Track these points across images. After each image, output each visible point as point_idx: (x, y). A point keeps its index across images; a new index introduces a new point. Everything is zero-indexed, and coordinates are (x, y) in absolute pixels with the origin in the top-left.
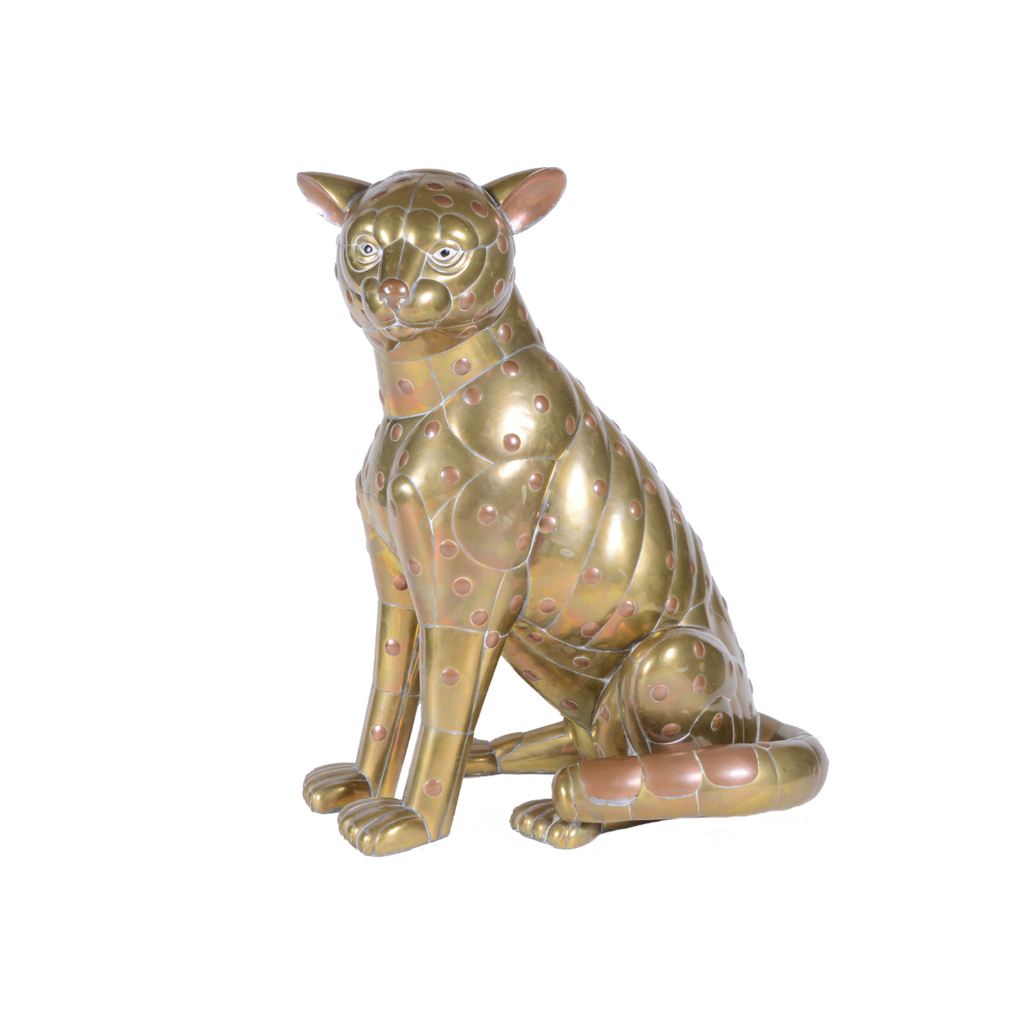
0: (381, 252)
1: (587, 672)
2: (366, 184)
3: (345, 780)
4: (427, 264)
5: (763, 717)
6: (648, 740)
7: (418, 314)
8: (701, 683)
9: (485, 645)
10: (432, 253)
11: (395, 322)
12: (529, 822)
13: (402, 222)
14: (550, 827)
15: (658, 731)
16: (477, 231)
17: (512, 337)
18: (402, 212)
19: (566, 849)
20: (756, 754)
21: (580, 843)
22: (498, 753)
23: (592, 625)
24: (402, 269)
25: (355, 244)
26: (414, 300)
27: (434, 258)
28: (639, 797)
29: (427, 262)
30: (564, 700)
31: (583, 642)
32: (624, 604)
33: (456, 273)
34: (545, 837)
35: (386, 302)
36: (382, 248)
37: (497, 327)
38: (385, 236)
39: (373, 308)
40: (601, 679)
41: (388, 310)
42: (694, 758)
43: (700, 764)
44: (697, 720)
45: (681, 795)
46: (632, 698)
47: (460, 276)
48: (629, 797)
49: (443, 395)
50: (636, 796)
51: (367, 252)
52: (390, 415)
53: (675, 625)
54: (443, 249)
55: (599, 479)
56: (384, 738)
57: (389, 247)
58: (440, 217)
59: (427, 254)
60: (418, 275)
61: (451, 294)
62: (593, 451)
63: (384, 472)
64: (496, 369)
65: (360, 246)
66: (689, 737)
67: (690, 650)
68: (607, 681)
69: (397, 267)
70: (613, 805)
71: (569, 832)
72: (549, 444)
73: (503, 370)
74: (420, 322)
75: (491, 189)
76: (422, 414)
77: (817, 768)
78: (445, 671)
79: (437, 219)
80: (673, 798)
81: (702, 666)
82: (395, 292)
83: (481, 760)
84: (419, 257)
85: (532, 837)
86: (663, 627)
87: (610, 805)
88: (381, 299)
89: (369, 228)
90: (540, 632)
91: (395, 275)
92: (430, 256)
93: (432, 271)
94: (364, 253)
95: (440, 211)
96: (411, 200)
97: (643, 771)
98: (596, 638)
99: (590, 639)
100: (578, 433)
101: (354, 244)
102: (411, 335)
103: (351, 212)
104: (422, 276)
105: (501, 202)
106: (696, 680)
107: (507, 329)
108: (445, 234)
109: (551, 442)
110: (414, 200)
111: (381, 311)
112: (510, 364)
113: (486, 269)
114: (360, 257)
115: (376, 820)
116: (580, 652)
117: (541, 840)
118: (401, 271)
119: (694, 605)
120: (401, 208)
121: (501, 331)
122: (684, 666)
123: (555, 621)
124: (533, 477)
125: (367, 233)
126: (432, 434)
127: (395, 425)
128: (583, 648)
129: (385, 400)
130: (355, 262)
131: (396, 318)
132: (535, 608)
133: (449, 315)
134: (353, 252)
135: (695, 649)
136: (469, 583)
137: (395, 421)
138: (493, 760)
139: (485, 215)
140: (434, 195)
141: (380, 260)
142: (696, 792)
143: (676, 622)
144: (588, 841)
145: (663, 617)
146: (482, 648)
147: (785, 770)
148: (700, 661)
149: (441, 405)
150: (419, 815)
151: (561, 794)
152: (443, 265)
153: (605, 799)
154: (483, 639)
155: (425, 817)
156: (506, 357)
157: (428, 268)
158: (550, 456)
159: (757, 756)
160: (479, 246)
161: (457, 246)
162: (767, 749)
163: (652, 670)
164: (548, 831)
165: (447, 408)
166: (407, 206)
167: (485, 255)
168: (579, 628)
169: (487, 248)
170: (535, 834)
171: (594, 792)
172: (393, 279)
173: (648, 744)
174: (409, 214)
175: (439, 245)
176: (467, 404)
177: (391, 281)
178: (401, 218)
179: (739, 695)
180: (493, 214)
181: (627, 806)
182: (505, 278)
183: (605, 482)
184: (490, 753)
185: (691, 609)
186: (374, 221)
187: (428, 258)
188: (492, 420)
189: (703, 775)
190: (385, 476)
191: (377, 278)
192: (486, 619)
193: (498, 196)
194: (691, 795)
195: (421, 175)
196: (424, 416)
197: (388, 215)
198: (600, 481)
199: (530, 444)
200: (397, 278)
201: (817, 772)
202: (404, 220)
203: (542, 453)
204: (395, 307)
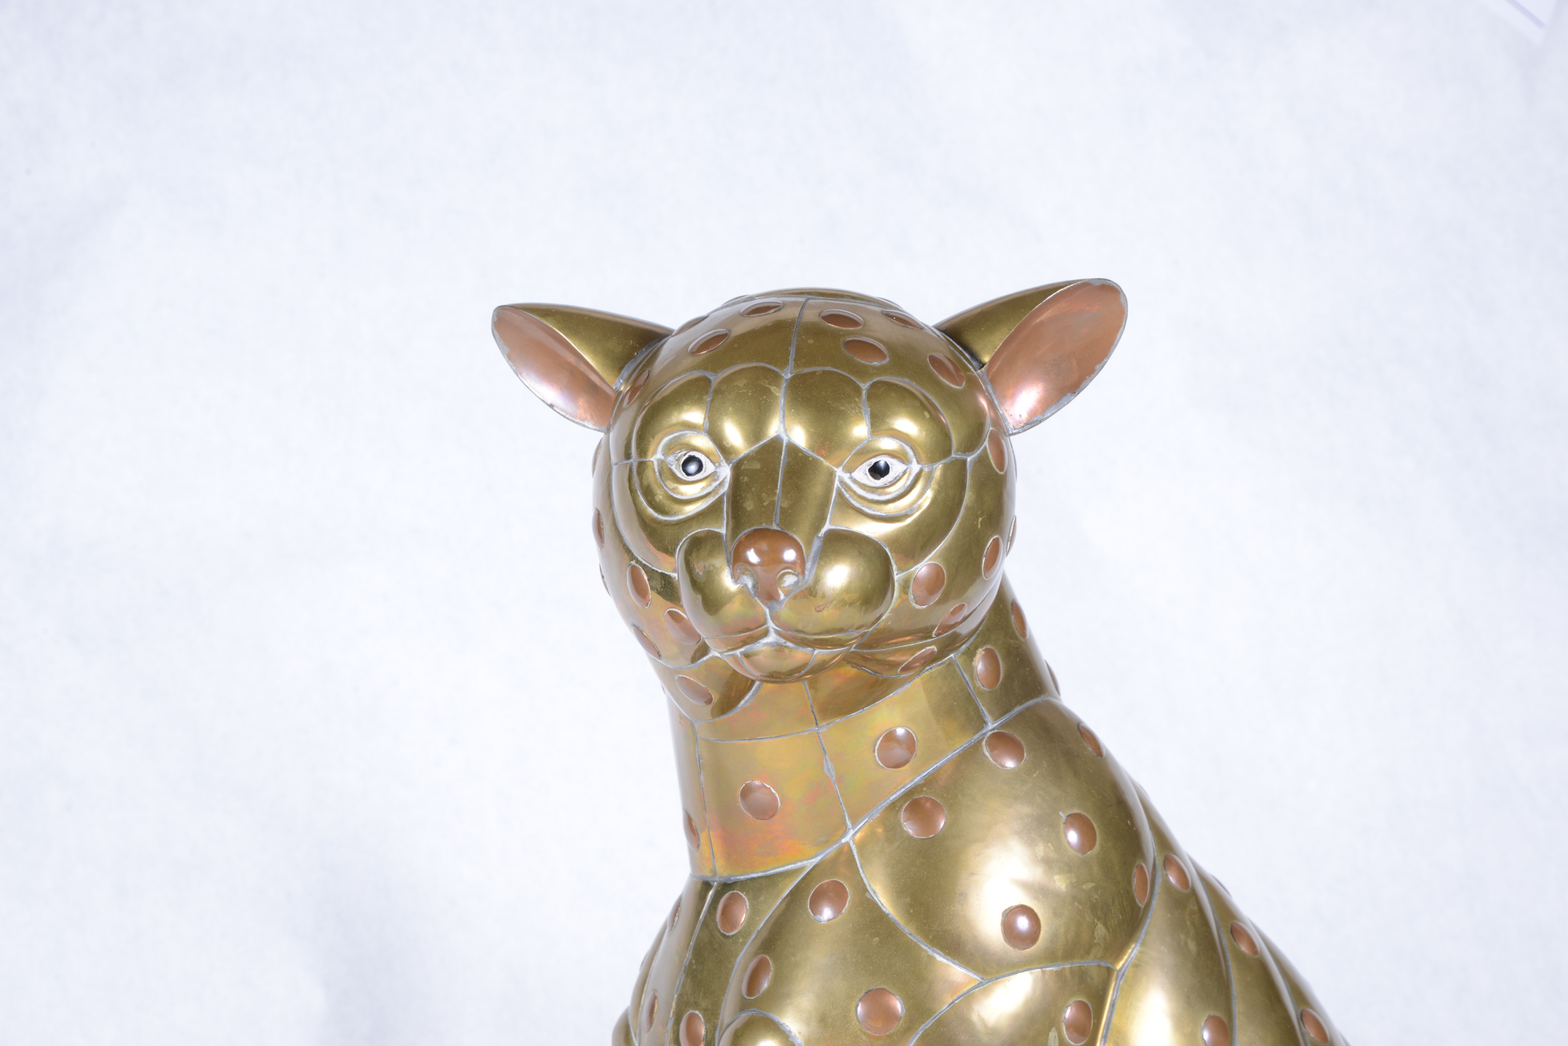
0: (726, 472)
2: (658, 330)
4: (840, 495)
7: (825, 612)
10: (850, 470)
11: (766, 634)
13: (776, 398)
16: (946, 418)
17: (1000, 680)
18: (776, 378)
24: (785, 505)
25: (659, 455)
26: (817, 580)
27: (855, 481)
29: (838, 488)
33: (906, 516)
35: (750, 584)
36: (728, 461)
37: (970, 654)
38: (734, 434)
39: (710, 600)
41: (754, 606)
47: (914, 520)
49: (850, 818)
51: (688, 474)
52: (714, 872)
54: (874, 461)
55: (1212, 1013)
57: (747, 458)
58: (865, 386)
59: (839, 472)
60: (821, 520)
61: (894, 567)
62: (1192, 946)
63: (705, 1011)
64: (971, 754)
65: (671, 459)
69: (773, 503)
72: (1101, 930)
73: (987, 754)
74: (828, 632)
75: (957, 331)
76: (799, 864)
79: (858, 390)
82: (773, 560)
84: (821, 478)
88: (735, 578)
89: (695, 415)
91: (770, 521)
92: (846, 477)
93: (851, 511)
94: (681, 474)
95: (863, 372)
96: (792, 350)
100: (1155, 903)
101: (655, 457)
102: (805, 665)
103: (634, 390)
104: (830, 523)
105: (986, 359)
107: (990, 656)
108: (877, 423)
109: (1105, 924)
110: (798, 350)
111: (733, 610)
112: (1002, 741)
113: (967, 508)
114: (671, 485)
118: (783, 511)
120: (772, 367)
121: (979, 665)
124: (1068, 1013)
125: (690, 427)
126: (827, 913)
127: (727, 895)
129: (703, 836)
130: (660, 497)
131: (771, 624)
133: (888, 618)
134: (652, 476)
137: (726, 886)
139: (960, 385)
140: (842, 340)
141: (726, 487)
149: (844, 841)
152: (875, 497)
156: (991, 726)
157: (844, 504)
158: (1102, 958)
160: (953, 455)
161: (905, 454)
165: (861, 847)
166: (783, 364)
167: (965, 476)
169: (969, 459)
172: (768, 530)
174: (793, 379)
175: (866, 451)
176: (911, 838)
177: (758, 535)
178: (773, 388)
180: (973, 384)
182: (1001, 532)
183: (1225, 1019)
186: (708, 398)
187: (842, 482)
188: (973, 874)
190: (708, 1021)
191: (723, 531)
193: (977, 347)
195: (801, 299)
196: (801, 869)
197: (741, 383)
198: (1213, 1017)
199: (1062, 930)
200: (775, 527)
202: (780, 394)
203: (1088, 953)
204: (770, 597)
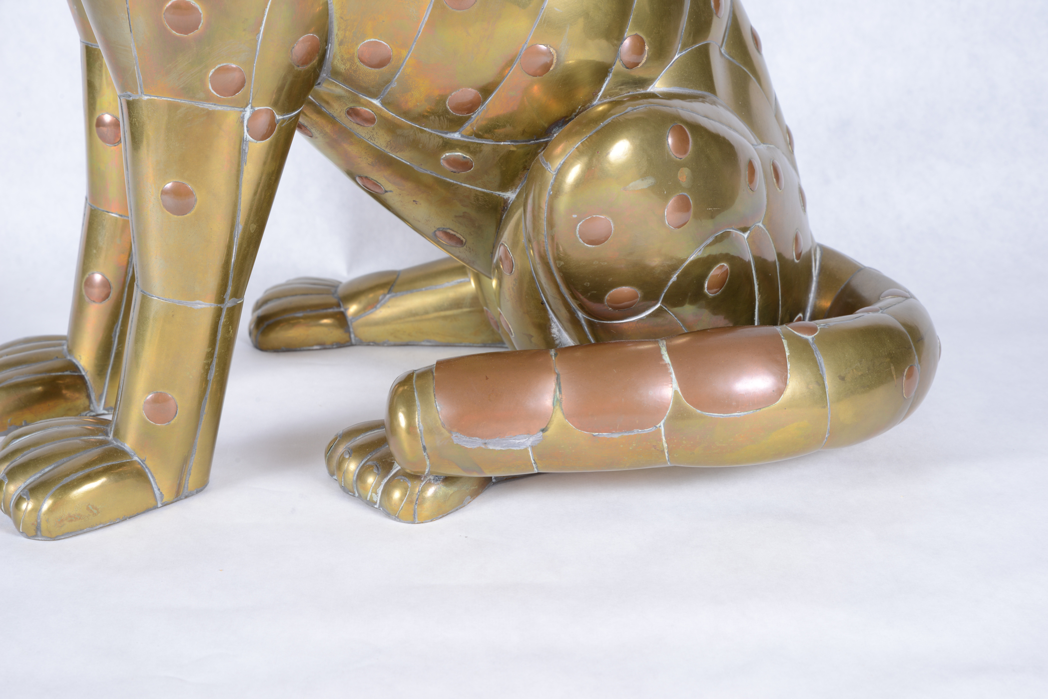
1: (471, 179)
3: (41, 373)
5: (828, 254)
6: (581, 315)
8: (684, 205)
9: (246, 135)
12: (352, 466)
14: (386, 480)
15: (598, 298)
19: (413, 522)
20: (786, 349)
21: (442, 511)
22: (352, 309)
23: (468, 93)
28: (547, 433)
30: (438, 229)
31: (457, 123)
32: (532, 51)
34: (377, 498)
40: (502, 194)
42: (660, 357)
43: (672, 370)
44: (674, 278)
45: (630, 429)
46: (544, 238)
48: (529, 433)
50: (543, 430)
53: (642, 91)
56: (107, 296)
66: (660, 309)
67: (660, 142)
68: (510, 195)
70: (498, 448)
71: (423, 491)
77: (911, 368)
78: (169, 185)
80: (616, 436)
81: (684, 175)
83: (325, 321)
85: (357, 495)
86: (617, 94)
87: (491, 447)
90: (370, 105)
97: (559, 384)
98: (478, 118)
99: (469, 118)
106: (671, 202)
115: (47, 470)
116: (449, 145)
117: (371, 504)
119: (683, 48)
122: (643, 176)
123: (394, 85)
128: (456, 136)
132: (351, 59)
135: (670, 141)
136: (196, 9)
138: (342, 320)
142: (662, 424)
143: (644, 82)
144: (459, 505)
145: (616, 75)
146: (242, 140)
147: (843, 378)
148: (679, 165)
150: (136, 458)
151: (399, 425)
153: (481, 437)
154: (242, 122)
155: (146, 462)
159: (787, 354)
162: (809, 337)
163: (582, 182)
164: (381, 487)
168: (442, 100)
170: (362, 491)
171: (459, 424)
173: (583, 322)
179: (770, 222)
181: (526, 449)
184: (336, 310)
185: (676, 57)
189: (676, 392)
192: (242, 84)
194: (651, 429)
201: (910, 375)
